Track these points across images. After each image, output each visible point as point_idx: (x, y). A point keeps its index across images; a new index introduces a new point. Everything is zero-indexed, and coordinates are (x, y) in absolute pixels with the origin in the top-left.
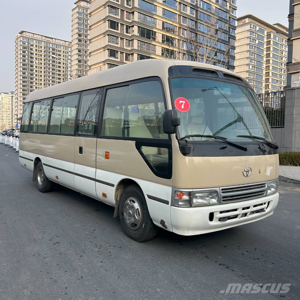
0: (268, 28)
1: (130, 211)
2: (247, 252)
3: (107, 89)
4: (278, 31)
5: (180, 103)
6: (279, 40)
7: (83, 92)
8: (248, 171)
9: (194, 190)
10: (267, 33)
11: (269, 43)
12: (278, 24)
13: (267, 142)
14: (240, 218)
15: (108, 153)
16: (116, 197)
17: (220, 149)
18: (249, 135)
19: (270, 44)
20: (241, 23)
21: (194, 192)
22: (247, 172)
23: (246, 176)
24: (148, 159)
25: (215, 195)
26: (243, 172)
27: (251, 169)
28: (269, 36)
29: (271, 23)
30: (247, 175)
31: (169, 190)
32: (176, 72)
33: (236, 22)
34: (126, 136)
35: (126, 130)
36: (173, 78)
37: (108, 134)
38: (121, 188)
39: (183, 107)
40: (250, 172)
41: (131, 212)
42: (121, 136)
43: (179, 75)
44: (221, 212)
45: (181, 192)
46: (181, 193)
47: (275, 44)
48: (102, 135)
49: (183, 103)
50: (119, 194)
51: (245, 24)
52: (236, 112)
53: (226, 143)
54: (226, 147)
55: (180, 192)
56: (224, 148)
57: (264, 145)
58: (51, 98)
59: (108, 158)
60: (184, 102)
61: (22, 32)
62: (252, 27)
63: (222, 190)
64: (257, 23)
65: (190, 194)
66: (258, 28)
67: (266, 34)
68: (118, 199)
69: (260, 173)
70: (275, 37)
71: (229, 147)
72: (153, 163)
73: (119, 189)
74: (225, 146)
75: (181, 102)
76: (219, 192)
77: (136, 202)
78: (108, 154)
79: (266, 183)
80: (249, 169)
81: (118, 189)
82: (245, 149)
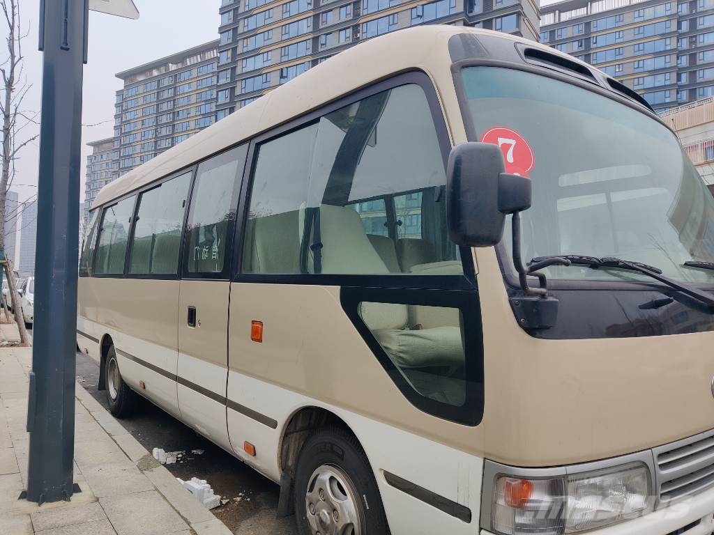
3: (258, 145)
7: (201, 165)
9: (571, 469)
15: (261, 323)
16: (284, 458)
21: (570, 478)
24: (383, 344)
26: (712, 387)
34: (311, 271)
35: (311, 254)
37: (260, 268)
38: (297, 432)
42: (295, 271)
45: (525, 480)
46: (523, 483)
48: (243, 273)
49: (510, 145)
50: (292, 449)
55: (520, 481)
58: (134, 193)
59: (260, 340)
60: (513, 142)
65: (555, 485)
68: (290, 463)
72: (400, 357)
73: (293, 433)
75: (501, 141)
76: (651, 468)
78: (260, 326)
81: (290, 433)
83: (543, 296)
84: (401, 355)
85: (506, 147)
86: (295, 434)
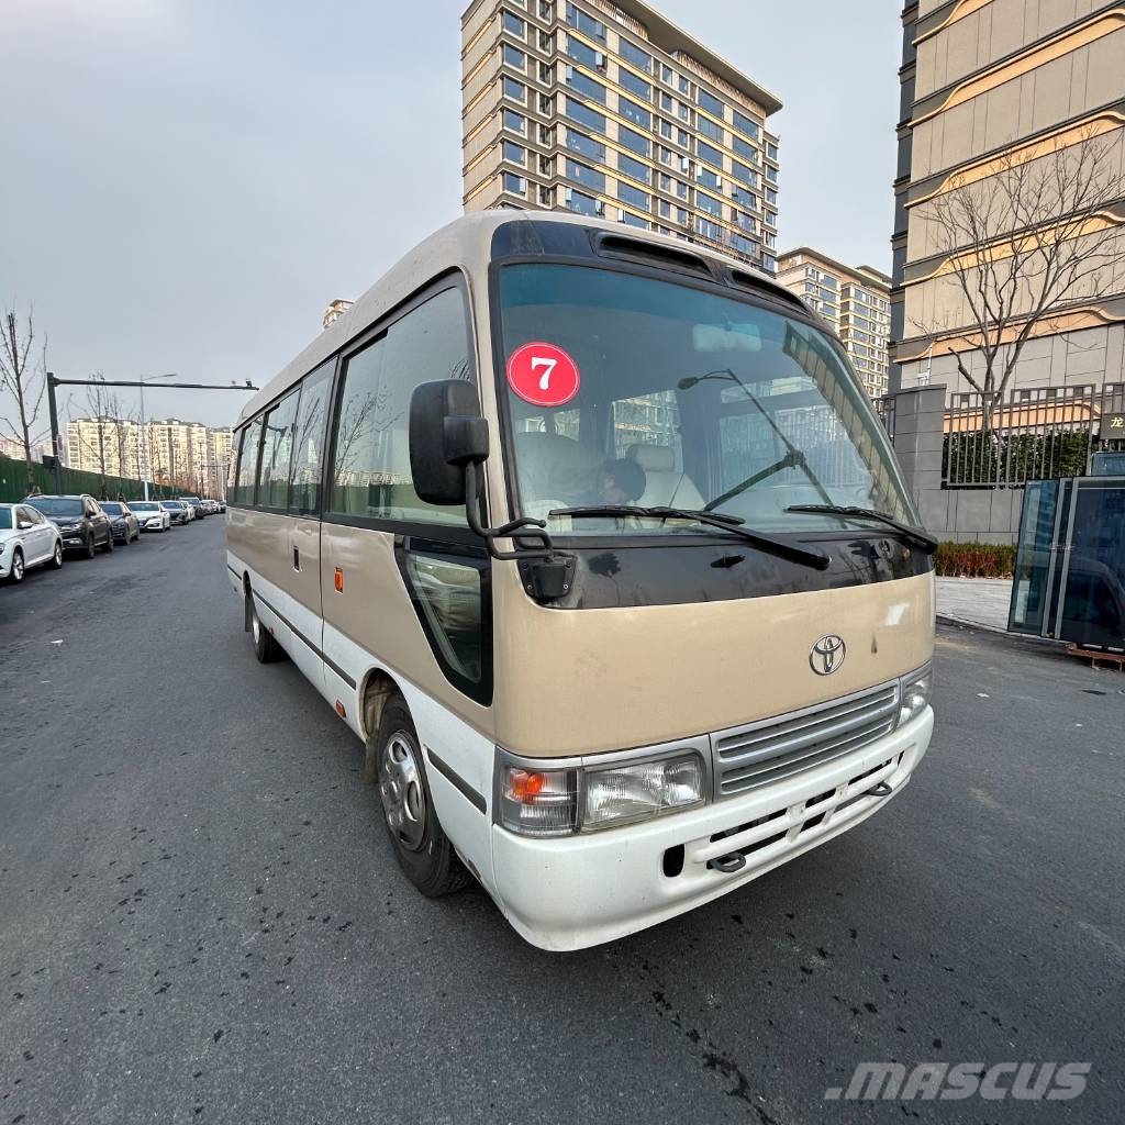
0: (846, 276)
1: (393, 783)
2: (822, 953)
3: (346, 359)
4: (866, 282)
5: (533, 367)
6: (867, 300)
8: (831, 653)
9: (588, 761)
10: (842, 286)
11: (845, 307)
12: (864, 268)
13: (900, 529)
14: (795, 837)
15: (342, 571)
17: (715, 565)
18: (821, 503)
19: (848, 310)
20: (786, 267)
21: (588, 769)
22: (828, 656)
23: (822, 670)
25: (688, 768)
26: (811, 655)
27: (842, 642)
28: (845, 292)
29: (852, 266)
30: (828, 669)
31: (486, 751)
32: (524, 244)
33: (776, 264)
36: (509, 265)
38: (384, 692)
39: (544, 383)
40: (838, 655)
41: (395, 788)
43: (539, 255)
44: (716, 838)
45: (531, 772)
46: (531, 775)
47: (859, 308)
49: (546, 367)
51: (795, 268)
52: (783, 438)
53: (742, 539)
54: (738, 559)
55: (525, 773)
56: (728, 562)
57: (889, 541)
58: (262, 412)
59: (342, 590)
60: (552, 363)
61: (335, 304)
62: (810, 273)
63: (723, 741)
64: (822, 266)
65: (570, 778)
66: (821, 276)
67: (839, 288)
68: (377, 726)
69: (875, 650)
70: (858, 293)
71: (753, 556)
73: (379, 694)
74: (733, 552)
75: (536, 361)
76: (707, 756)
77: (409, 756)
78: (341, 574)
79: (896, 686)
80: (835, 642)
82: (820, 564)
83: (546, 559)
84: (453, 616)
85: (543, 368)
86: (381, 696)
